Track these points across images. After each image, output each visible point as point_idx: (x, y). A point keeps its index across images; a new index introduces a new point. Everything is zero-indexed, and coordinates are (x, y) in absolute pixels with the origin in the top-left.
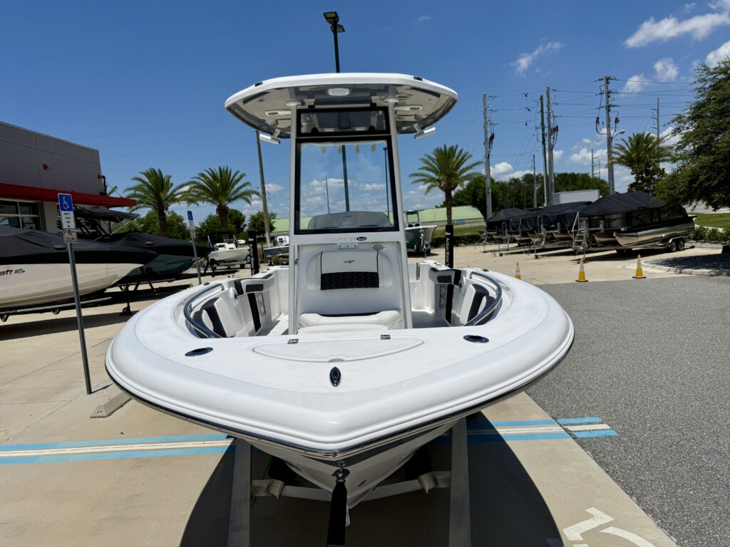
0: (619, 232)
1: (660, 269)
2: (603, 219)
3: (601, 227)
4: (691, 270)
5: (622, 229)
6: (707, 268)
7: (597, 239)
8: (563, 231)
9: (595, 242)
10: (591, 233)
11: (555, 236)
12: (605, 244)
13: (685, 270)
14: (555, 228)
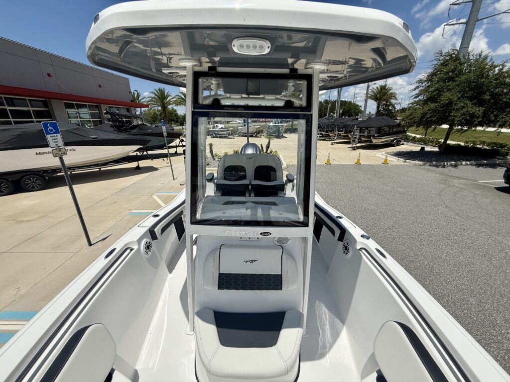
0: (374, 137)
1: (394, 159)
2: (367, 130)
3: (366, 134)
4: (410, 161)
5: (376, 135)
6: (419, 160)
7: (362, 139)
8: (346, 132)
9: (361, 139)
10: (360, 136)
11: (341, 134)
12: (365, 141)
13: (407, 161)
14: (342, 131)
